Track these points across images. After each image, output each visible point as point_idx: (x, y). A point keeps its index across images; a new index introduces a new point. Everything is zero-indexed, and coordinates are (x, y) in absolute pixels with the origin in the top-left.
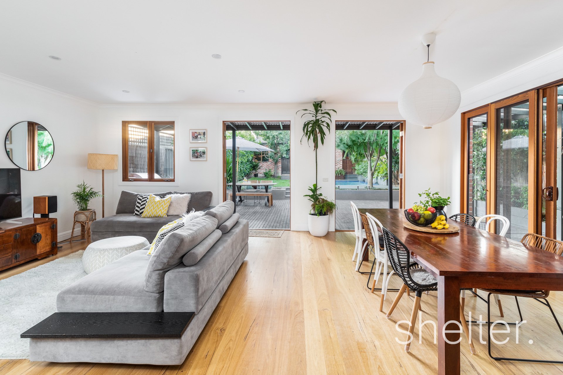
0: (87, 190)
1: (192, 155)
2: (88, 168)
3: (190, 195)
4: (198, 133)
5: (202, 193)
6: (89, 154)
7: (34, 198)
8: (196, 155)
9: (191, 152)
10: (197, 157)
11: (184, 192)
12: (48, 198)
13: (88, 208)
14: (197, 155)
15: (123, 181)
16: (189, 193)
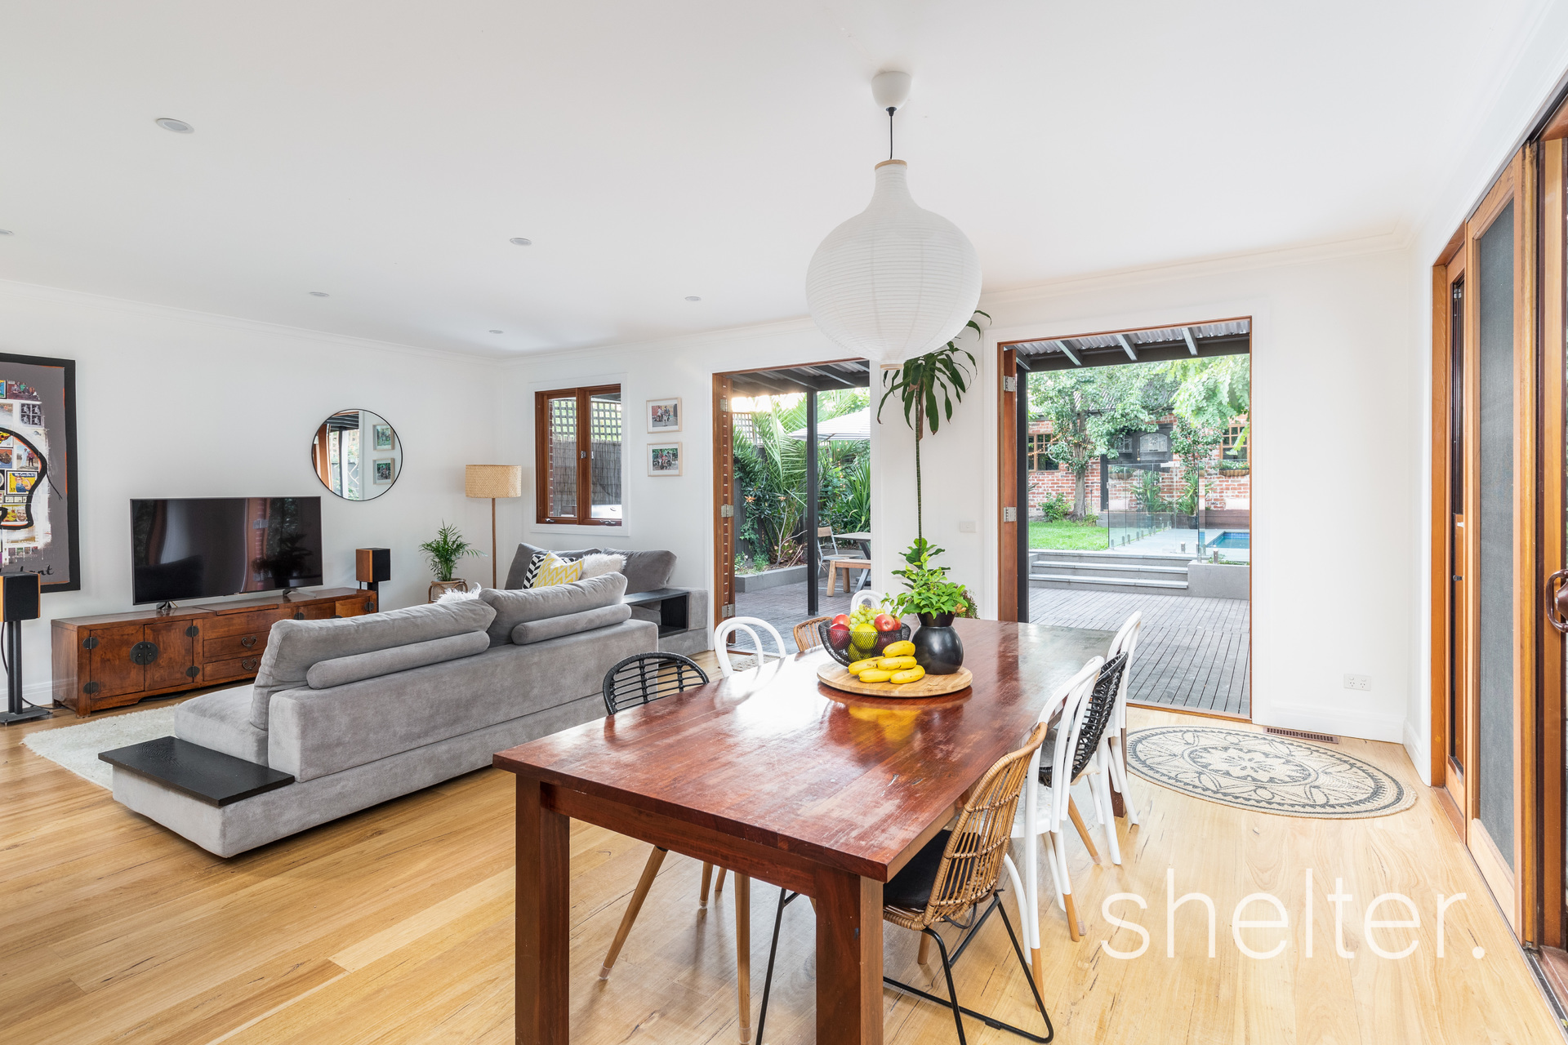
0: (451, 539)
1: (654, 461)
2: (467, 496)
3: (623, 557)
4: (663, 409)
5: (652, 554)
6: (469, 467)
7: (357, 550)
8: (660, 461)
9: (651, 454)
10: (662, 468)
11: (614, 550)
12: (373, 551)
13: (453, 576)
14: (664, 460)
15: (538, 522)
16: (622, 554)
